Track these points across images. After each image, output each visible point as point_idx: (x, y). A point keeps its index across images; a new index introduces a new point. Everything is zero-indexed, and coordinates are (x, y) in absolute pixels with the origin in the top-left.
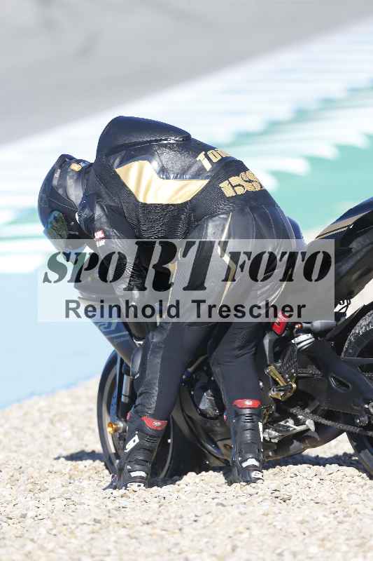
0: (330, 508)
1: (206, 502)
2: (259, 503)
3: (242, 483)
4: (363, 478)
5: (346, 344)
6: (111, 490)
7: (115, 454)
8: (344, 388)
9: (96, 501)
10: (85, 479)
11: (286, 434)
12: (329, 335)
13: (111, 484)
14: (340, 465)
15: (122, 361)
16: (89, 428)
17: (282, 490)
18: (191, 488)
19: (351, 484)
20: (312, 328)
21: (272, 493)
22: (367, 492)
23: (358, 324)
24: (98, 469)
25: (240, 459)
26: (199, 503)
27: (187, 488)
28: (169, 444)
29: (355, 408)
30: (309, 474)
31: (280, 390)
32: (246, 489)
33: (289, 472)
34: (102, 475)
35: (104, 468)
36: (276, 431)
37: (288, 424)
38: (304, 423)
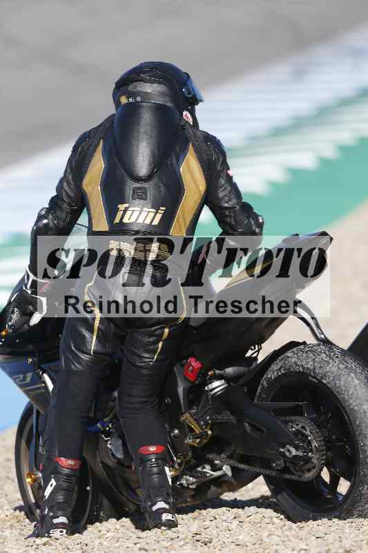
0: (251, 550)
1: (128, 547)
2: (180, 546)
3: (163, 528)
4: (282, 519)
5: (259, 388)
6: (34, 539)
7: (35, 503)
8: (259, 433)
9: (19, 549)
10: (7, 528)
11: (204, 480)
12: (241, 381)
13: (34, 533)
14: (258, 507)
15: (38, 412)
16: (8, 478)
17: (203, 534)
18: (112, 534)
19: (270, 526)
20: (225, 375)
21: (193, 537)
22: (286, 533)
23: (270, 369)
24: (19, 518)
25: (149, 503)
26: (121, 548)
27: (108, 535)
28: (88, 491)
29: (271, 452)
30: (228, 517)
31: (196, 438)
32: (167, 534)
33: (208, 516)
34: (24, 524)
35: (25, 517)
36: (193, 477)
37: (205, 470)
38: (220, 469)
